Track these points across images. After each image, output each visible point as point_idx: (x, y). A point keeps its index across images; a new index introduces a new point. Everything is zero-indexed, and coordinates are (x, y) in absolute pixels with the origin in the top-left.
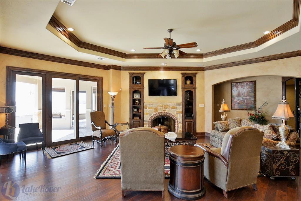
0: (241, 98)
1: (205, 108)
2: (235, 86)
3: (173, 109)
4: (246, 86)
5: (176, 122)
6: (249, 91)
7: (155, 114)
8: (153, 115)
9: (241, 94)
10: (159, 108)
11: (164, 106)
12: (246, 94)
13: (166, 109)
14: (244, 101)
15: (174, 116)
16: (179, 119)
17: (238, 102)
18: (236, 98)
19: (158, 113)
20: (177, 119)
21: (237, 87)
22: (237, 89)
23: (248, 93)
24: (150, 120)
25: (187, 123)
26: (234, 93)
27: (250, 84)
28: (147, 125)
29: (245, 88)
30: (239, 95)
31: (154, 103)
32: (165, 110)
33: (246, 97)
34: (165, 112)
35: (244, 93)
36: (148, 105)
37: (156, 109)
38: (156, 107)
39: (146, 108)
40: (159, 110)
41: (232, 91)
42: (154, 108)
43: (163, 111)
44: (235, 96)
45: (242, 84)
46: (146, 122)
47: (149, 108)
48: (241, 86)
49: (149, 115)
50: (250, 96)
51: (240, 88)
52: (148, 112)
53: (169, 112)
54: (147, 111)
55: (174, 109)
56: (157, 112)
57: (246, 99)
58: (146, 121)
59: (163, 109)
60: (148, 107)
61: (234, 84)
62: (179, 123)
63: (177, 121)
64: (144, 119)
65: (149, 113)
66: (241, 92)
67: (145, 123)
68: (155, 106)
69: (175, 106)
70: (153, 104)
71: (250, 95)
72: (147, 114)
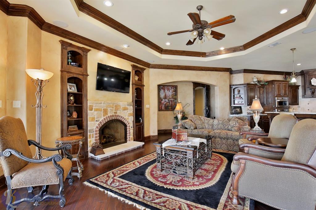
0: (167, 100)
1: (150, 108)
2: (162, 88)
3: (124, 111)
4: (171, 89)
5: (128, 128)
6: (173, 94)
7: (104, 119)
8: (102, 120)
9: (167, 96)
10: (109, 109)
11: (115, 106)
12: (171, 97)
13: (118, 110)
14: (169, 102)
15: (126, 121)
16: (131, 123)
17: (165, 103)
18: (163, 100)
19: (109, 116)
20: (129, 124)
21: (164, 90)
22: (164, 91)
23: (173, 96)
24: (97, 129)
25: (137, 127)
26: (161, 95)
27: (174, 88)
28: (93, 137)
29: (171, 91)
30: (165, 97)
31: (103, 102)
32: (116, 113)
33: (171, 99)
34: (117, 114)
35: (170, 95)
36: (94, 105)
37: (105, 111)
38: (105, 108)
39: (91, 110)
40: (109, 113)
41: (160, 93)
42: (103, 109)
43: (114, 114)
44: (162, 98)
45: (168, 88)
46: (92, 134)
47: (96, 110)
48: (167, 89)
49: (96, 121)
50: (174, 99)
51: (166, 91)
52: (94, 116)
53: (121, 115)
54: (92, 114)
55: (126, 111)
56: (107, 116)
57: (171, 101)
58: (91, 131)
59: (114, 111)
60: (94, 108)
61: (162, 87)
62: (131, 128)
63: (129, 126)
64: (89, 129)
65: (96, 117)
66: (167, 94)
67: (90, 136)
68: (103, 106)
69: (127, 106)
70: (101, 103)
71: (174, 97)
72: (93, 119)
